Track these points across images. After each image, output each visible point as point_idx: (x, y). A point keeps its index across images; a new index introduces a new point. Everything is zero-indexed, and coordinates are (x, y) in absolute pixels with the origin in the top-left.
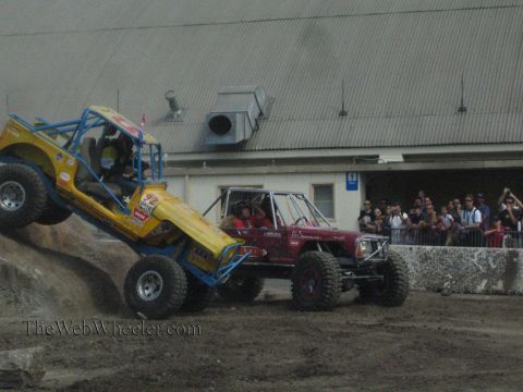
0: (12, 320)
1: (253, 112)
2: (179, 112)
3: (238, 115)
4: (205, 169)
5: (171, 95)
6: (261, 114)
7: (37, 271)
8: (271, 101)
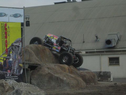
0: (59, 90)
1: (116, 39)
2: (98, 39)
3: (113, 40)
4: (105, 53)
5: (96, 35)
6: (119, 39)
7: (65, 78)
8: (121, 36)
